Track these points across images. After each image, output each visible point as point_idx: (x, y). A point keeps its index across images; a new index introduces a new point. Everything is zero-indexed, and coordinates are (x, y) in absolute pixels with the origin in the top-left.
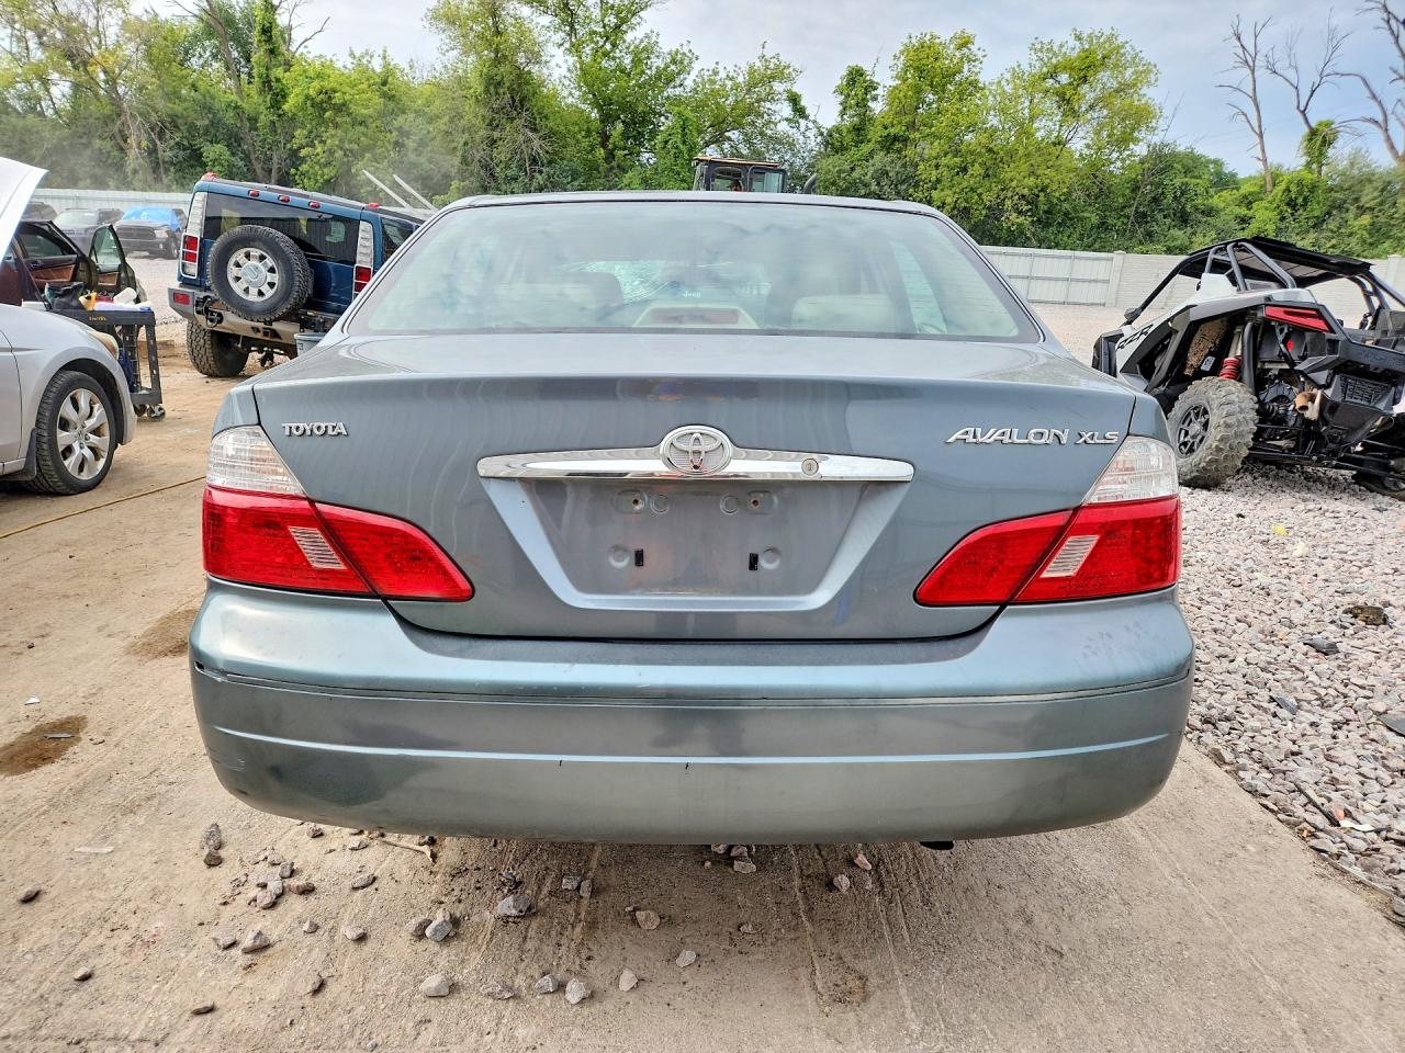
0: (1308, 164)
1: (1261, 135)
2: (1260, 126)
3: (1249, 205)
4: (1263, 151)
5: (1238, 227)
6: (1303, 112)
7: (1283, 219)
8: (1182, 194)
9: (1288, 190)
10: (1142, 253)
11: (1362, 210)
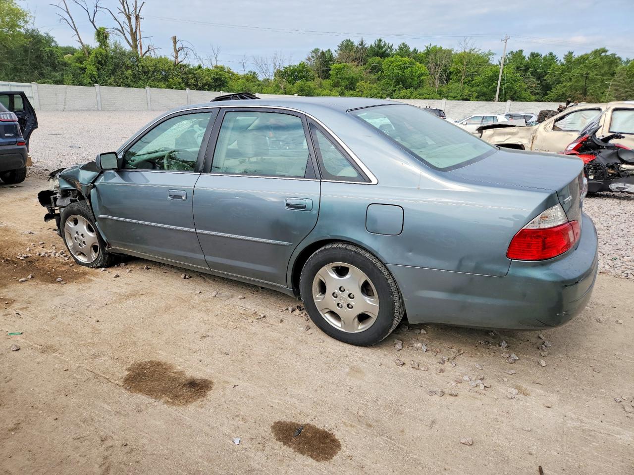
0: (101, 46)
1: (76, 31)
2: (75, 26)
3: (81, 62)
4: (79, 38)
5: (81, 73)
6: (93, 22)
7: (98, 69)
8: (51, 56)
9: (96, 57)
10: (42, 83)
11: (127, 68)
